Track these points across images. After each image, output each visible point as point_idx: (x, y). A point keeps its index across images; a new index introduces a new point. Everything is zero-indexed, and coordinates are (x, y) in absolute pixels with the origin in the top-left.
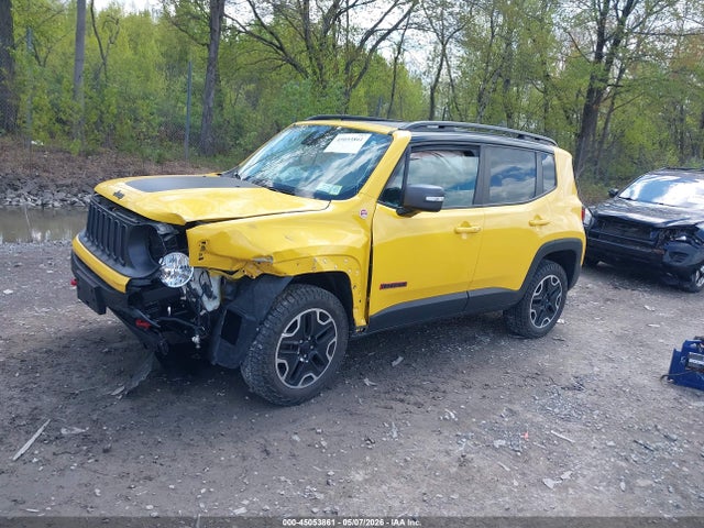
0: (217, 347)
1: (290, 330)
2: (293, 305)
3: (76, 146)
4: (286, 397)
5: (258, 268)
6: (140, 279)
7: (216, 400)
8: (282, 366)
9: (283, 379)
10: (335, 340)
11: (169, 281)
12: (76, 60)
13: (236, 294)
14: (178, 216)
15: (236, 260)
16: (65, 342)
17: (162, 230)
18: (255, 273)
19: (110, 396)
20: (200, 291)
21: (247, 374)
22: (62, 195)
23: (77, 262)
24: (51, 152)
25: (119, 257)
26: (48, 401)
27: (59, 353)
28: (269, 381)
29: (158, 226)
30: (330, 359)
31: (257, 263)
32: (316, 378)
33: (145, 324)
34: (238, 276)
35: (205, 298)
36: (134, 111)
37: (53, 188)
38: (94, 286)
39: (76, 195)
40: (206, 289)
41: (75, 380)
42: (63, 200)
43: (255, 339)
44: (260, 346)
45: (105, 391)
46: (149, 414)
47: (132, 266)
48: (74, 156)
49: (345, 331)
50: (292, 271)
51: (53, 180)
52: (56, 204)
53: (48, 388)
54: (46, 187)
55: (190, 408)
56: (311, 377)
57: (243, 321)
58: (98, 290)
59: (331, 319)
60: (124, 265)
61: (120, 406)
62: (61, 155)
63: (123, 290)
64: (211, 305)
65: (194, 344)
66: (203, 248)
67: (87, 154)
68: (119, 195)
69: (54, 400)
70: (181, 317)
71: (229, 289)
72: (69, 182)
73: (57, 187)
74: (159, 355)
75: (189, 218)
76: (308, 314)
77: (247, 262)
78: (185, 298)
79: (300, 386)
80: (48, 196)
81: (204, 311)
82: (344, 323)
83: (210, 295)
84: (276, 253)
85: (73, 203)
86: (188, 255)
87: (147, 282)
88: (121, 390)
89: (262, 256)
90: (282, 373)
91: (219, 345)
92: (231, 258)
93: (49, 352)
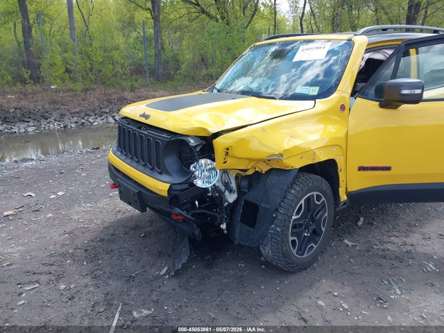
0: (238, 231)
1: (298, 213)
2: (299, 192)
3: (79, 86)
4: (297, 266)
5: (267, 164)
6: (178, 184)
7: (240, 271)
8: (294, 242)
9: (294, 252)
10: (326, 214)
11: (199, 183)
12: (71, 29)
13: (250, 187)
14: (204, 129)
15: (251, 160)
16: (111, 231)
17: (192, 142)
18: (264, 168)
19: (159, 277)
20: (223, 188)
21: (267, 251)
22: (75, 119)
23: (114, 171)
24: (64, 92)
25: (155, 166)
26: (115, 285)
27: (109, 241)
28: (287, 255)
29: (189, 139)
30: (323, 230)
31: (267, 161)
32: (315, 247)
33: (180, 217)
34: (250, 172)
35: (227, 193)
36: (111, 58)
37: (69, 115)
38: (137, 192)
39: (83, 118)
40: (227, 185)
41: (129, 264)
42: (76, 123)
43: (272, 223)
44: (278, 229)
45: (153, 272)
46: (194, 290)
47: (168, 173)
48: (78, 93)
49: (333, 206)
50: (297, 164)
51: (68, 110)
52: (73, 125)
53: (112, 273)
54: (64, 115)
55: (224, 281)
56: (312, 246)
57: (260, 208)
58: (139, 194)
59: (323, 199)
60: (161, 173)
61: (170, 285)
62: (70, 93)
63: (165, 194)
64: (231, 198)
65: (222, 230)
66: (227, 153)
67: (86, 90)
68: (144, 116)
69: (119, 284)
70: (206, 208)
71: (245, 183)
72: (78, 110)
73: (71, 114)
74: (192, 241)
75: (213, 130)
76: (309, 198)
77: (259, 160)
78: (210, 194)
79: (305, 255)
80: (67, 121)
81: (226, 204)
82: (332, 201)
83: (231, 191)
84: (285, 151)
85: (83, 124)
86: (214, 160)
87: (185, 186)
88: (166, 269)
89: (275, 155)
90: (294, 247)
91: (240, 228)
92: (248, 159)
93: (102, 240)
